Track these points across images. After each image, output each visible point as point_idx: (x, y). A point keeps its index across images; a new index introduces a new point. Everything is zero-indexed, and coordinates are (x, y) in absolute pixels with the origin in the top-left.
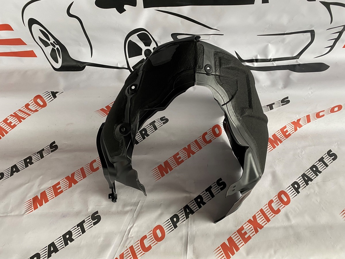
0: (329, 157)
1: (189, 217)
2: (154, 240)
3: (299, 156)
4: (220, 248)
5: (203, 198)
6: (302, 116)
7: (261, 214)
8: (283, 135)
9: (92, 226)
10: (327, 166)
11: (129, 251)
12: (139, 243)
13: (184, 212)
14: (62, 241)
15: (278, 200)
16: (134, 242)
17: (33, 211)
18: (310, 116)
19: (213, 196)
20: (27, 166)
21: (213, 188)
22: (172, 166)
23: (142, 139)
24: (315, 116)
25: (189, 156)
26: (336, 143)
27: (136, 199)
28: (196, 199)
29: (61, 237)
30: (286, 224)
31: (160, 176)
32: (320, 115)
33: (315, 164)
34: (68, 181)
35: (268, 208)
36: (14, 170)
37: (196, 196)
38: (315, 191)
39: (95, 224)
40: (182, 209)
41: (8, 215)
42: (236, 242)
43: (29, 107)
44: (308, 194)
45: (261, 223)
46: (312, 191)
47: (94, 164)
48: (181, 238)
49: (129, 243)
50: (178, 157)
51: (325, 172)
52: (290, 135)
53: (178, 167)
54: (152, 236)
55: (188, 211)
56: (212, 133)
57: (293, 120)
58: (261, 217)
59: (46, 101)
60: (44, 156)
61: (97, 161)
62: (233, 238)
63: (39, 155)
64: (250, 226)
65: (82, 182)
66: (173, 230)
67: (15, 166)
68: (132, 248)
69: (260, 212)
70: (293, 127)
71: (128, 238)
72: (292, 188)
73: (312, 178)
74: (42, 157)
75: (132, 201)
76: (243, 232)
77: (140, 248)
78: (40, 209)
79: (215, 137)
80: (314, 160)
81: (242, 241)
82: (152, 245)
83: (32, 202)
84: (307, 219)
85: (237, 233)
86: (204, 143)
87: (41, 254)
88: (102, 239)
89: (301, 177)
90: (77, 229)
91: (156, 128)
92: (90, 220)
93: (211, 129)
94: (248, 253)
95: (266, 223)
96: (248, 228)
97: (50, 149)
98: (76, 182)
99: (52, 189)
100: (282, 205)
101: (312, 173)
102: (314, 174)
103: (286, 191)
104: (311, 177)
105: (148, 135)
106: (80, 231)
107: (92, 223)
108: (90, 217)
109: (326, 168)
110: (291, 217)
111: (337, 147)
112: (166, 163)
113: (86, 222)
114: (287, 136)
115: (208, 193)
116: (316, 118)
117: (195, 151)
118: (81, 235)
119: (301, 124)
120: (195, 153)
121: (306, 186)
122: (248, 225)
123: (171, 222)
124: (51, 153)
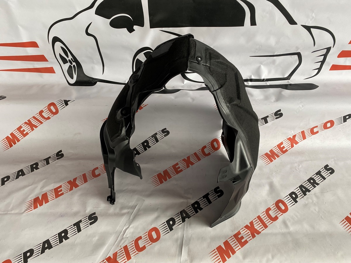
0: (327, 171)
1: (185, 221)
2: (149, 241)
3: (296, 169)
4: (216, 250)
5: (201, 204)
6: (297, 132)
7: (258, 220)
8: (280, 151)
9: (89, 226)
10: (324, 179)
11: (123, 250)
12: (133, 243)
13: (180, 216)
14: (57, 238)
15: (276, 208)
16: (128, 242)
17: (32, 210)
18: (305, 132)
19: (210, 202)
20: (32, 171)
21: (210, 195)
22: (171, 174)
23: (144, 151)
24: (310, 133)
25: (188, 167)
26: (332, 159)
27: (133, 203)
28: (193, 205)
29: (57, 234)
30: (284, 230)
31: (159, 183)
32: (315, 132)
33: (313, 177)
34: (69, 185)
35: (265, 215)
36: (20, 174)
37: (193, 201)
38: (313, 201)
39: (91, 224)
40: (179, 213)
41: (8, 213)
42: (232, 246)
43: (43, 114)
44: (307, 203)
45: (258, 229)
46: (310, 201)
47: (96, 171)
48: (177, 240)
49: (123, 243)
50: (177, 167)
51: (322, 184)
52: (286, 151)
53: (177, 176)
54: (147, 237)
55: (184, 215)
56: (211, 147)
57: (288, 136)
58: (259, 223)
59: (58, 108)
60: (50, 162)
61: (99, 169)
62: (230, 242)
63: (45, 162)
64: (247, 231)
65: (83, 186)
66: (169, 232)
67: (22, 171)
68: (126, 248)
69: (257, 219)
70: (290, 144)
71: (123, 238)
72: (290, 198)
73: (310, 189)
74: (48, 163)
75: (130, 205)
76: (240, 236)
77: (134, 248)
78: (40, 209)
79: (214, 151)
80: (311, 174)
81: (238, 245)
82: (146, 246)
83: (33, 202)
84: (306, 227)
85: (233, 237)
86: (203, 155)
87: (34, 250)
88: (97, 238)
89: (299, 188)
90: (73, 228)
91: (157, 141)
92: (87, 220)
93: (210, 143)
94: (245, 257)
95: (264, 229)
96: (245, 233)
97: (56, 157)
98: (77, 186)
99: (54, 192)
100: (280, 213)
101: (310, 185)
102: (311, 186)
103: (283, 200)
104: (308, 188)
105: (149, 147)
106: (76, 230)
107: (89, 223)
108: (87, 217)
109: (323, 181)
110: (289, 224)
111: (334, 162)
112: (166, 172)
113: (83, 222)
114: (284, 152)
115: (205, 200)
116: (311, 135)
117: (194, 163)
118: (77, 233)
119: (297, 140)
120: (194, 164)
121: (303, 197)
122: (245, 231)
123: (167, 225)
124: (57, 161)
